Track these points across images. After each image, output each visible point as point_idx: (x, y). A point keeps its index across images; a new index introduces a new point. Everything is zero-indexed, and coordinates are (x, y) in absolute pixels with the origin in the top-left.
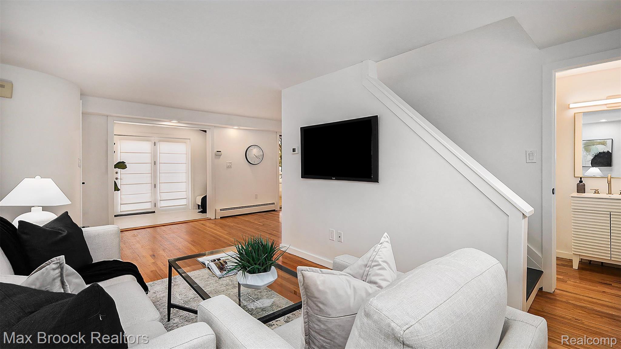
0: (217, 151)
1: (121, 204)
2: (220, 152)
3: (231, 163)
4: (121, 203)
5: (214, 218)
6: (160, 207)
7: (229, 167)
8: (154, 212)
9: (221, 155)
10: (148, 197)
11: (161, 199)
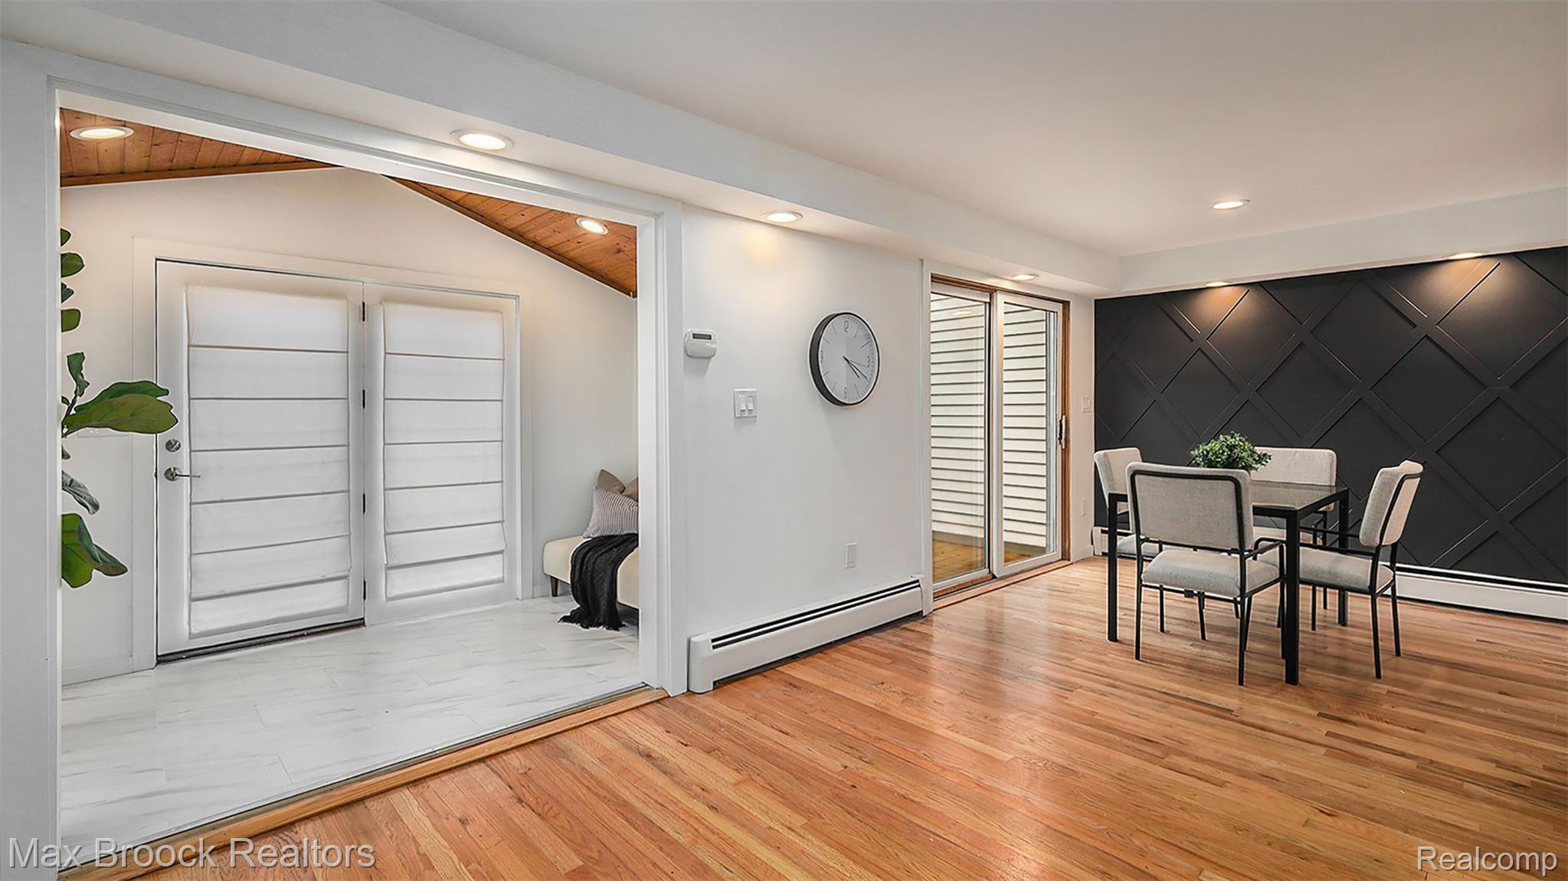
0: (695, 336)
1: (192, 600)
2: (709, 337)
3: (752, 397)
4: (194, 596)
5: (686, 690)
6: (389, 599)
7: (745, 418)
8: (360, 623)
9: (709, 358)
10: (327, 556)
11: (391, 563)
